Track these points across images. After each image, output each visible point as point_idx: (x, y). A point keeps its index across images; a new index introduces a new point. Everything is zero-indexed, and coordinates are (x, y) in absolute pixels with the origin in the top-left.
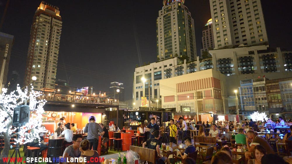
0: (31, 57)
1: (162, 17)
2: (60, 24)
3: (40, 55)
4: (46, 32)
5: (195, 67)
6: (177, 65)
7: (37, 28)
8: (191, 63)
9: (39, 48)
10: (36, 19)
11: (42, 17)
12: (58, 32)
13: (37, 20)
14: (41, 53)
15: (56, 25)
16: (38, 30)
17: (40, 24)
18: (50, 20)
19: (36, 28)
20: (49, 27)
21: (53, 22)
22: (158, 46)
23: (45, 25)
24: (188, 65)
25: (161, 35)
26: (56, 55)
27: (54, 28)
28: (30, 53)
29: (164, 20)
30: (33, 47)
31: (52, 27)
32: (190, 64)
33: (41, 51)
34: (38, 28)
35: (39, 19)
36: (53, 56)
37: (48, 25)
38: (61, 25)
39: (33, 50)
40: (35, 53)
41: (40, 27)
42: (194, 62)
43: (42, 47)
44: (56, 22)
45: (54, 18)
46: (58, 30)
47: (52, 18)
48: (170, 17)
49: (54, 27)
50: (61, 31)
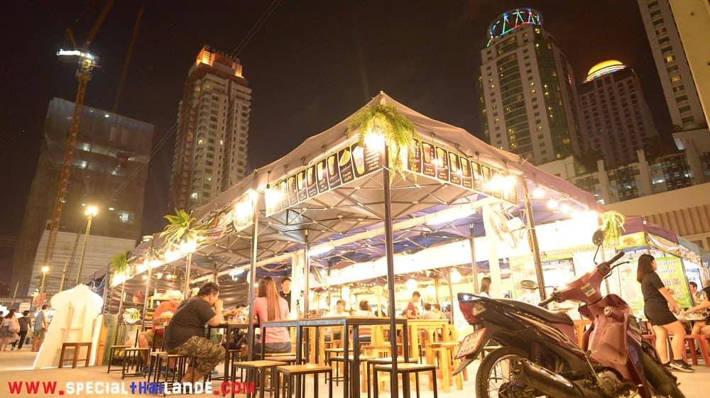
0: (185, 175)
1: (493, 64)
2: (248, 94)
3: (208, 167)
4: (221, 114)
5: (634, 179)
6: (574, 174)
7: (197, 106)
8: (619, 169)
9: (206, 150)
10: (194, 86)
11: (209, 80)
12: (245, 112)
13: (198, 89)
14: (210, 164)
15: (238, 97)
16: (200, 111)
17: (206, 96)
18: (227, 86)
19: (194, 106)
20: (225, 101)
21: (233, 92)
22: (489, 133)
23: (217, 99)
24: (612, 174)
25: (493, 108)
26: (242, 167)
27: (236, 105)
28: (182, 165)
29: (499, 71)
30: (191, 150)
31: (231, 103)
32: (619, 171)
33: (210, 160)
34: (200, 106)
35: (201, 86)
36: (235, 169)
37: (223, 97)
38: (249, 98)
39: (190, 157)
40: (197, 164)
41: (206, 103)
42: (629, 166)
43: (211, 149)
44: (238, 90)
45: (235, 82)
46: (244, 108)
47: (230, 82)
48: (516, 62)
49: (236, 101)
50: (249, 110)
